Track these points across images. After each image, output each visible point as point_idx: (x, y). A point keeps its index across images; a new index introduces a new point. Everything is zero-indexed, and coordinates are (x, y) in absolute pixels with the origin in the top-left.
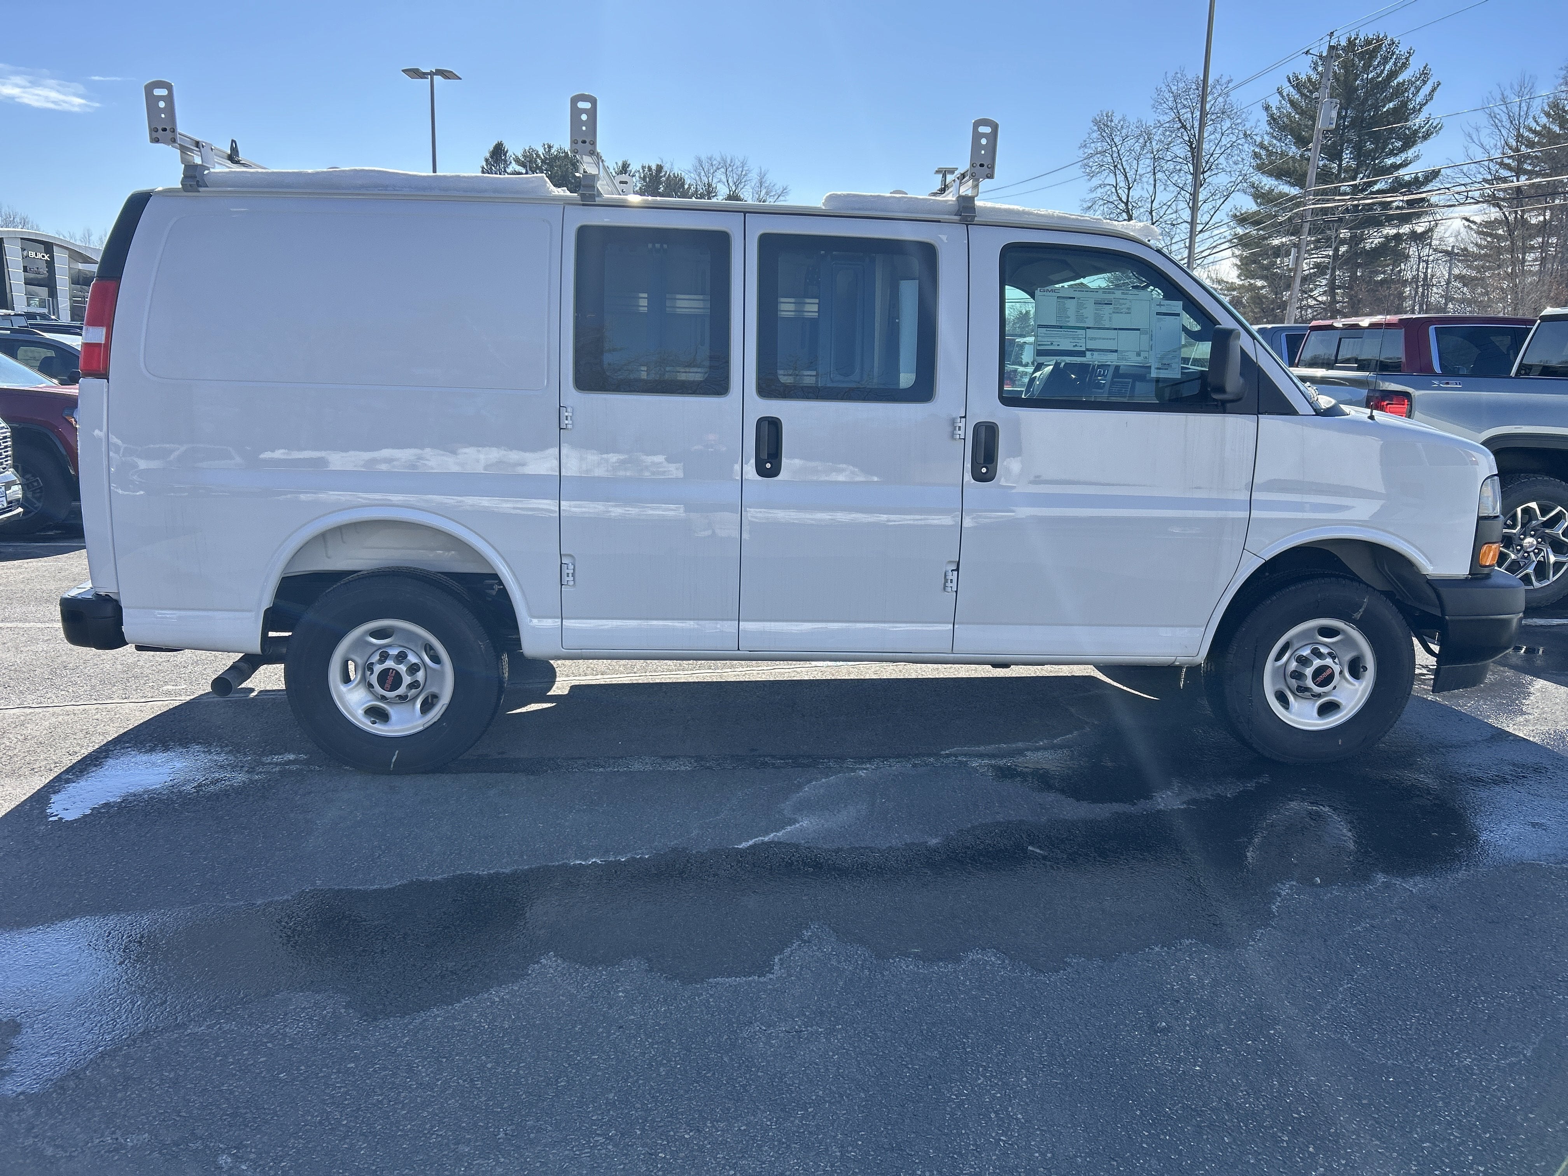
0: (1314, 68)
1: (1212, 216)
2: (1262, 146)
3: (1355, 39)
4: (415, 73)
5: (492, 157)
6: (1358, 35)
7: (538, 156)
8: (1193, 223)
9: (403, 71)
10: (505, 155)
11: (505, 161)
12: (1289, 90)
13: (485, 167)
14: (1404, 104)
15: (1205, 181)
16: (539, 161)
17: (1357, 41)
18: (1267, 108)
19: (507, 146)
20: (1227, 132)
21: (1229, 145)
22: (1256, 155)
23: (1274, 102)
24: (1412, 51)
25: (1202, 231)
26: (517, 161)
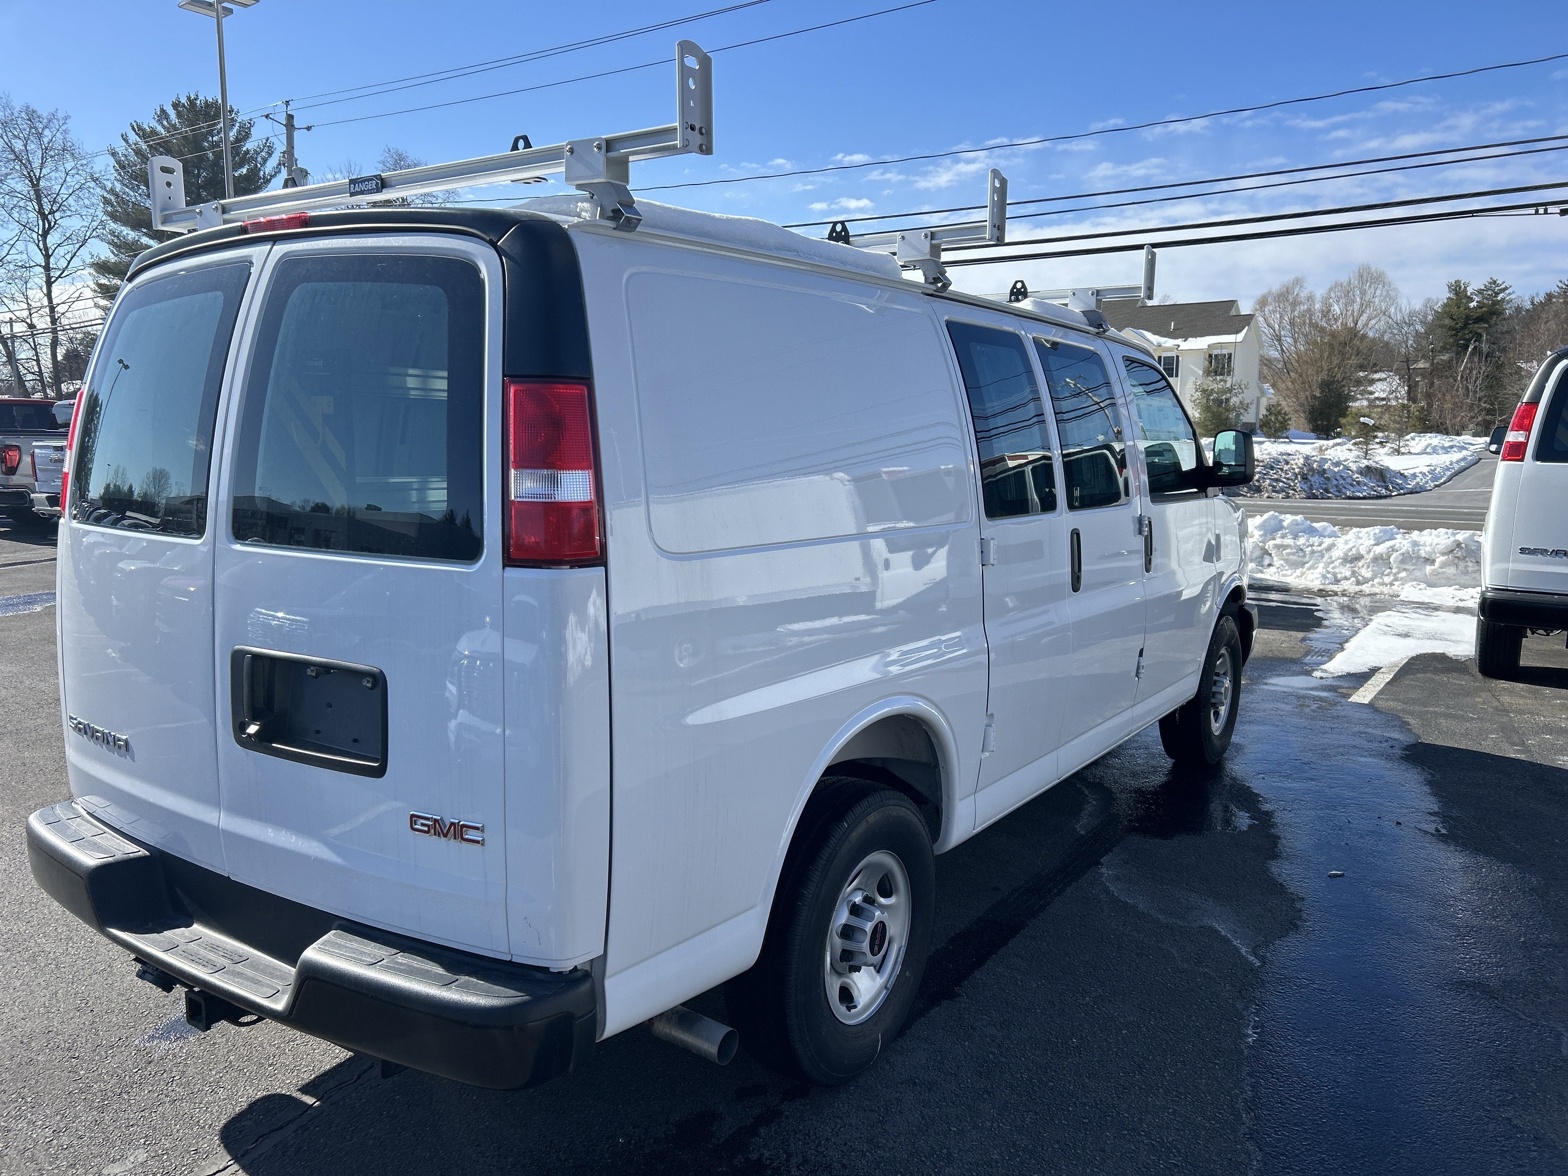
0: (159, 120)
1: (69, 262)
2: (112, 191)
3: (196, 99)
6: (197, 96)
8: (47, 268)
12: (133, 137)
14: (254, 172)
15: (55, 223)
17: (198, 102)
18: (114, 154)
20: (72, 172)
21: (77, 186)
22: (106, 202)
23: (121, 147)
24: (252, 122)
25: (60, 277)
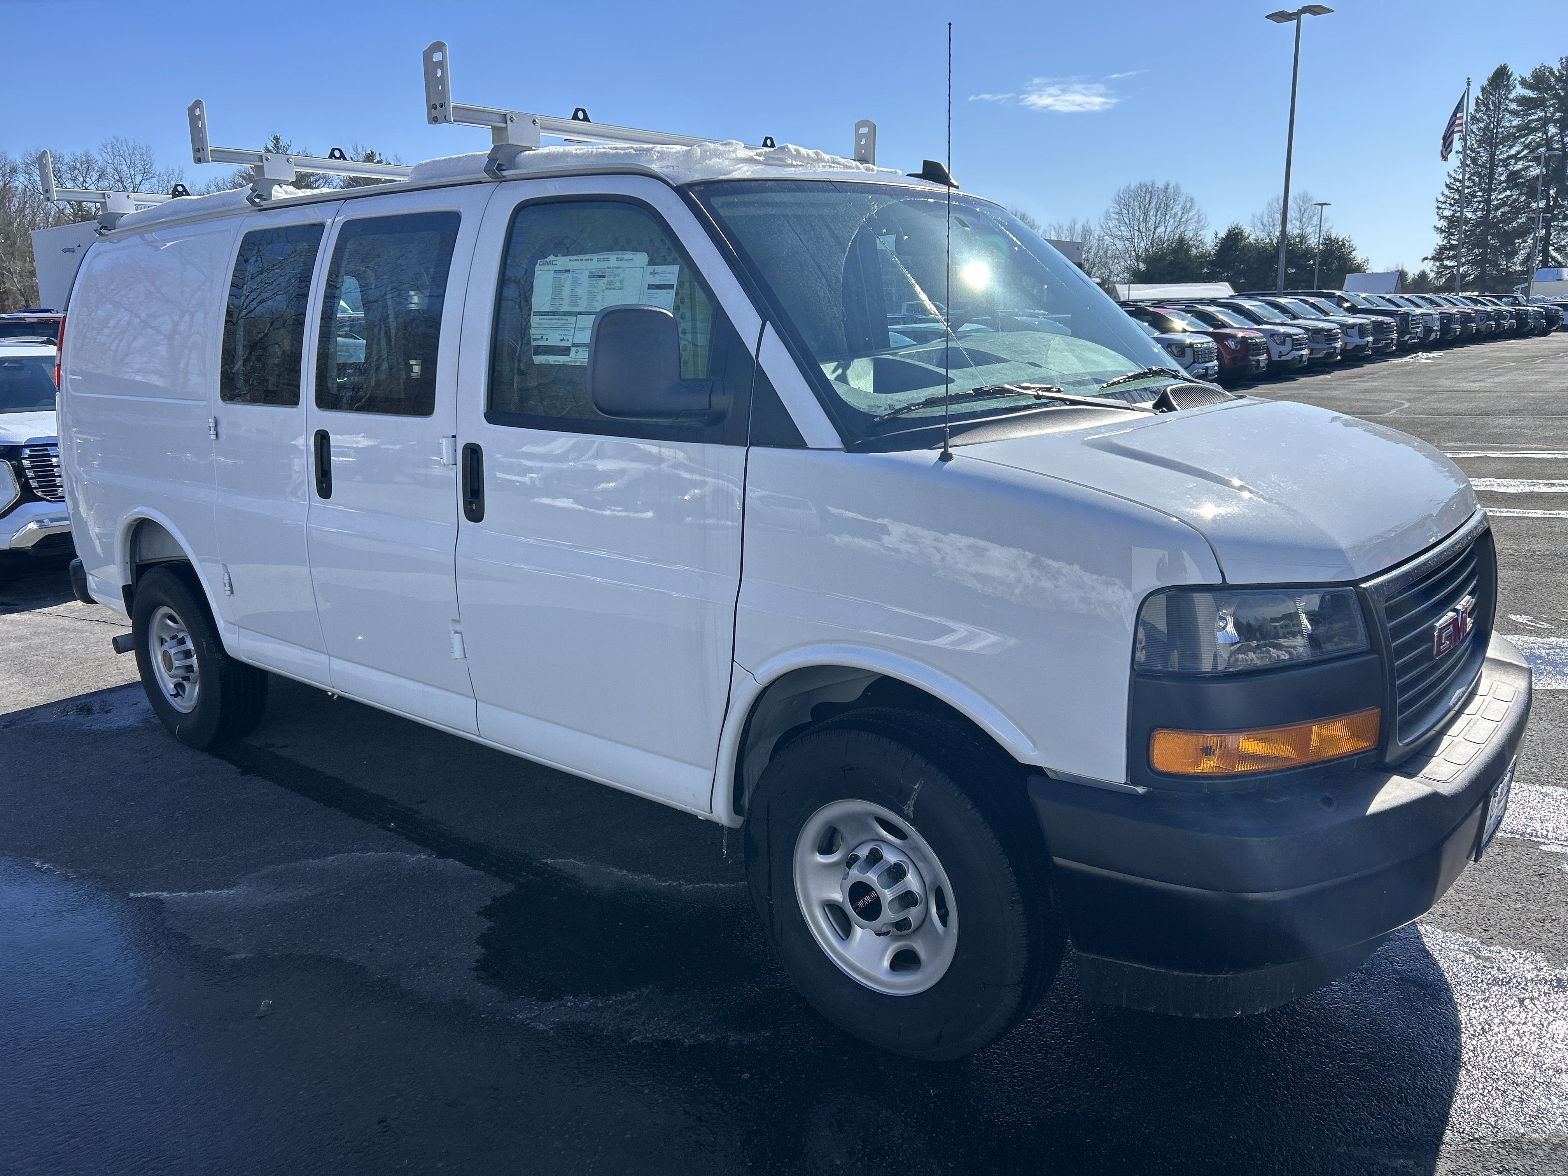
4: (1281, 17)
5: (1490, 84)
7: (1552, 73)
9: (1266, 17)
10: (1508, 79)
11: (1507, 86)
13: (1481, 98)
16: (1553, 80)
19: (1511, 68)
26: (1524, 83)
